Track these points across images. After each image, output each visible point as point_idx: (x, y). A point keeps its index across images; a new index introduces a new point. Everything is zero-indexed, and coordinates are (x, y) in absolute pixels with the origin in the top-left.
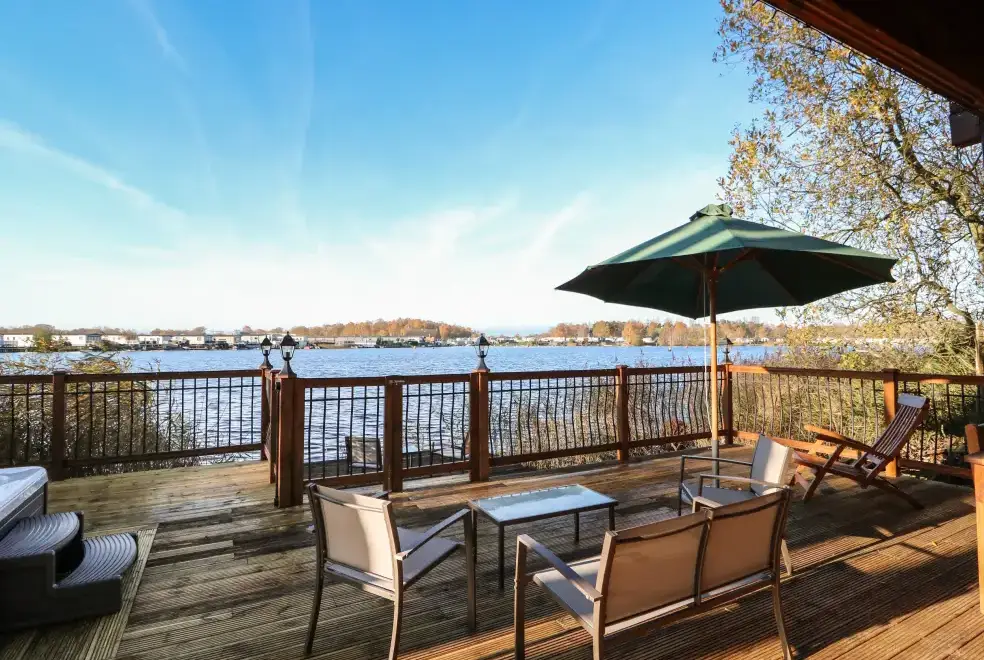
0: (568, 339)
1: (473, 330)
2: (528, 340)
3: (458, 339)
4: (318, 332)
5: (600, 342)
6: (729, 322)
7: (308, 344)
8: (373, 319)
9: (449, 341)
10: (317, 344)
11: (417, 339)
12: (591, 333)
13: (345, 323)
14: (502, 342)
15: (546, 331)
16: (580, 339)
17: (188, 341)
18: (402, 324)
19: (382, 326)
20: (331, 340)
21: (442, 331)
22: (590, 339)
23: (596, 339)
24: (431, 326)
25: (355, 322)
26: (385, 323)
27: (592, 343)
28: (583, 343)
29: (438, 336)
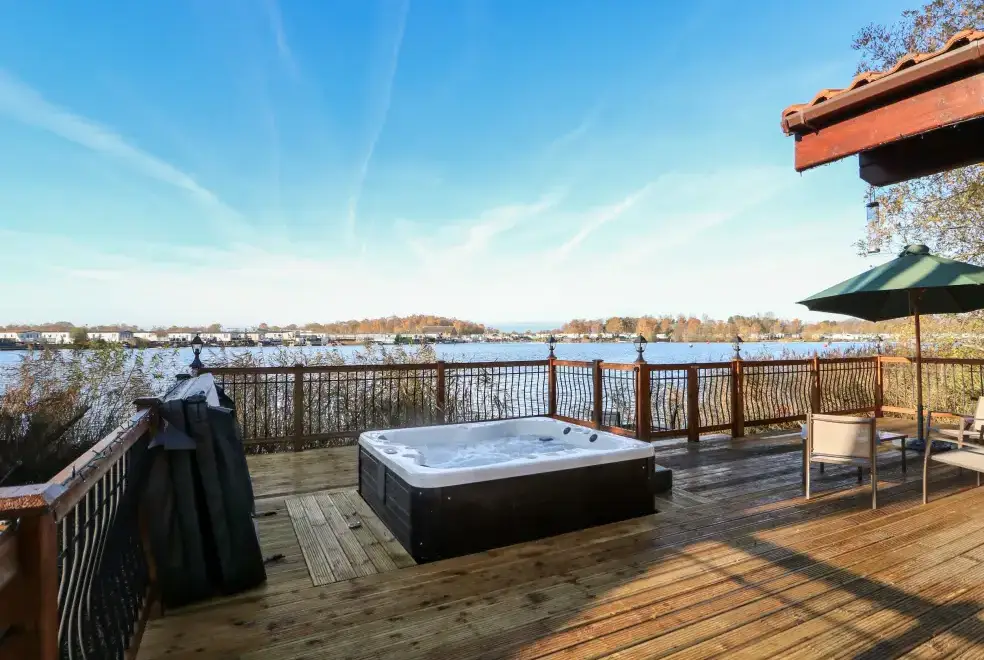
0: (582, 336)
1: (486, 327)
2: (542, 336)
3: (473, 336)
4: (333, 328)
5: (614, 338)
6: (743, 318)
7: (330, 341)
8: (387, 315)
9: (465, 338)
10: (339, 340)
11: (435, 336)
12: (604, 329)
13: (360, 320)
14: (516, 339)
15: (560, 327)
16: (595, 336)
17: (215, 338)
18: (417, 321)
19: (396, 322)
20: (351, 336)
21: (458, 329)
22: (604, 336)
23: (610, 336)
24: (445, 323)
25: (370, 319)
26: (399, 320)
27: (606, 340)
28: (598, 339)
29: (454, 332)
